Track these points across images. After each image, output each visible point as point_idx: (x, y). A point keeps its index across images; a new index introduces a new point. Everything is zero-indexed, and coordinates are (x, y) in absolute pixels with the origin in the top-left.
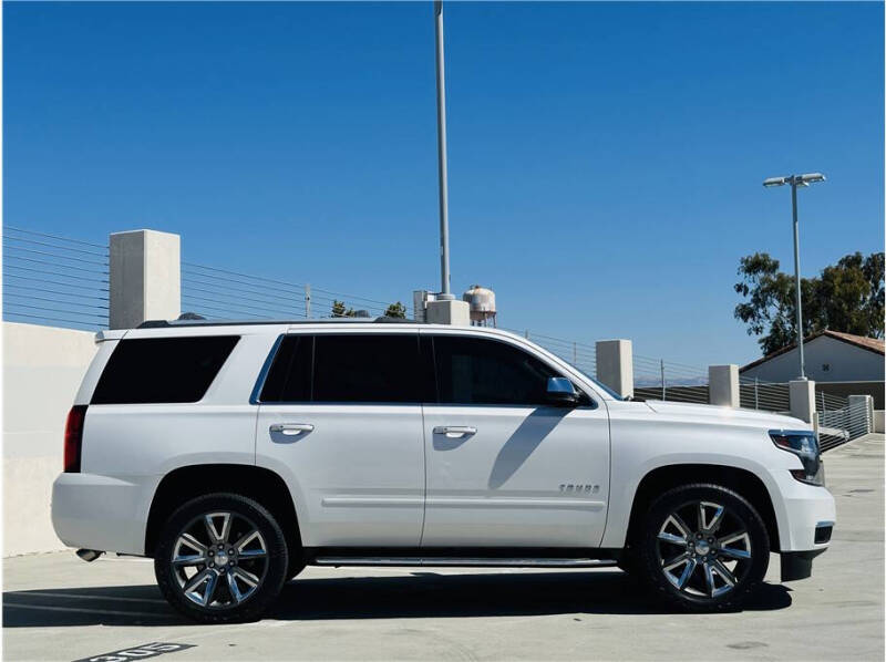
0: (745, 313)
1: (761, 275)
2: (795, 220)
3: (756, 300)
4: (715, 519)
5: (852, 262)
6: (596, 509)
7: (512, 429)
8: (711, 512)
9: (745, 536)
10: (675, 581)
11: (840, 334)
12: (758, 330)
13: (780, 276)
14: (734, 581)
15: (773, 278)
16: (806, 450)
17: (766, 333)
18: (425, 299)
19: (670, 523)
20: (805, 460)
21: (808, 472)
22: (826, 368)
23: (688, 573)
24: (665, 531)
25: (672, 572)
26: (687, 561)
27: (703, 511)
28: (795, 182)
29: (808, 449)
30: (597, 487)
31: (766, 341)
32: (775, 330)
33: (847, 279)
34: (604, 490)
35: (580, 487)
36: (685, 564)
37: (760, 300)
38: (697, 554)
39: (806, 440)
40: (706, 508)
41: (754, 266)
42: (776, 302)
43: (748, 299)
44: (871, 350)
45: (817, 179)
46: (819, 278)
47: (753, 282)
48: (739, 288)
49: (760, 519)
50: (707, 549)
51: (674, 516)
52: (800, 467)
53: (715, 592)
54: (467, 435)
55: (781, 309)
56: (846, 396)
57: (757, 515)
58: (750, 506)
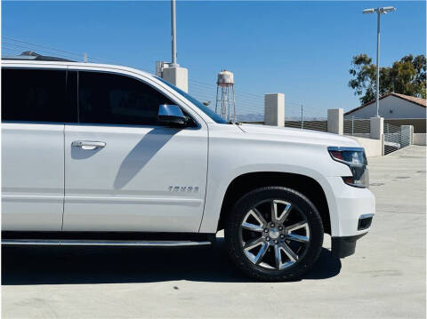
0: (354, 84)
1: (363, 65)
2: (378, 32)
3: (359, 78)
4: (285, 212)
5: (408, 59)
6: (196, 204)
7: (133, 144)
8: (281, 208)
9: (306, 225)
10: (253, 258)
11: (399, 95)
12: (359, 93)
13: (372, 66)
14: (295, 259)
15: (369, 67)
16: (356, 162)
17: (364, 95)
18: (162, 66)
19: (251, 216)
20: (353, 169)
21: (355, 177)
22: (391, 112)
23: (262, 253)
24: (247, 221)
25: (251, 251)
26: (262, 243)
27: (275, 206)
28: (379, 12)
29: (357, 161)
30: (197, 188)
31: (363, 98)
32: (368, 93)
33: (405, 68)
34: (202, 189)
35: (184, 188)
36: (261, 245)
37: (361, 78)
38: (270, 238)
39: (356, 154)
40: (278, 204)
41: (359, 61)
42: (369, 79)
43: (355, 78)
44: (414, 103)
45: (391, 10)
46: (391, 67)
47: (359, 69)
48: (351, 72)
49: (317, 213)
50: (277, 234)
51: (254, 211)
52: (350, 174)
53: (282, 266)
54: (98, 148)
55: (372, 83)
56: (399, 126)
57: (315, 210)
58: (310, 203)
